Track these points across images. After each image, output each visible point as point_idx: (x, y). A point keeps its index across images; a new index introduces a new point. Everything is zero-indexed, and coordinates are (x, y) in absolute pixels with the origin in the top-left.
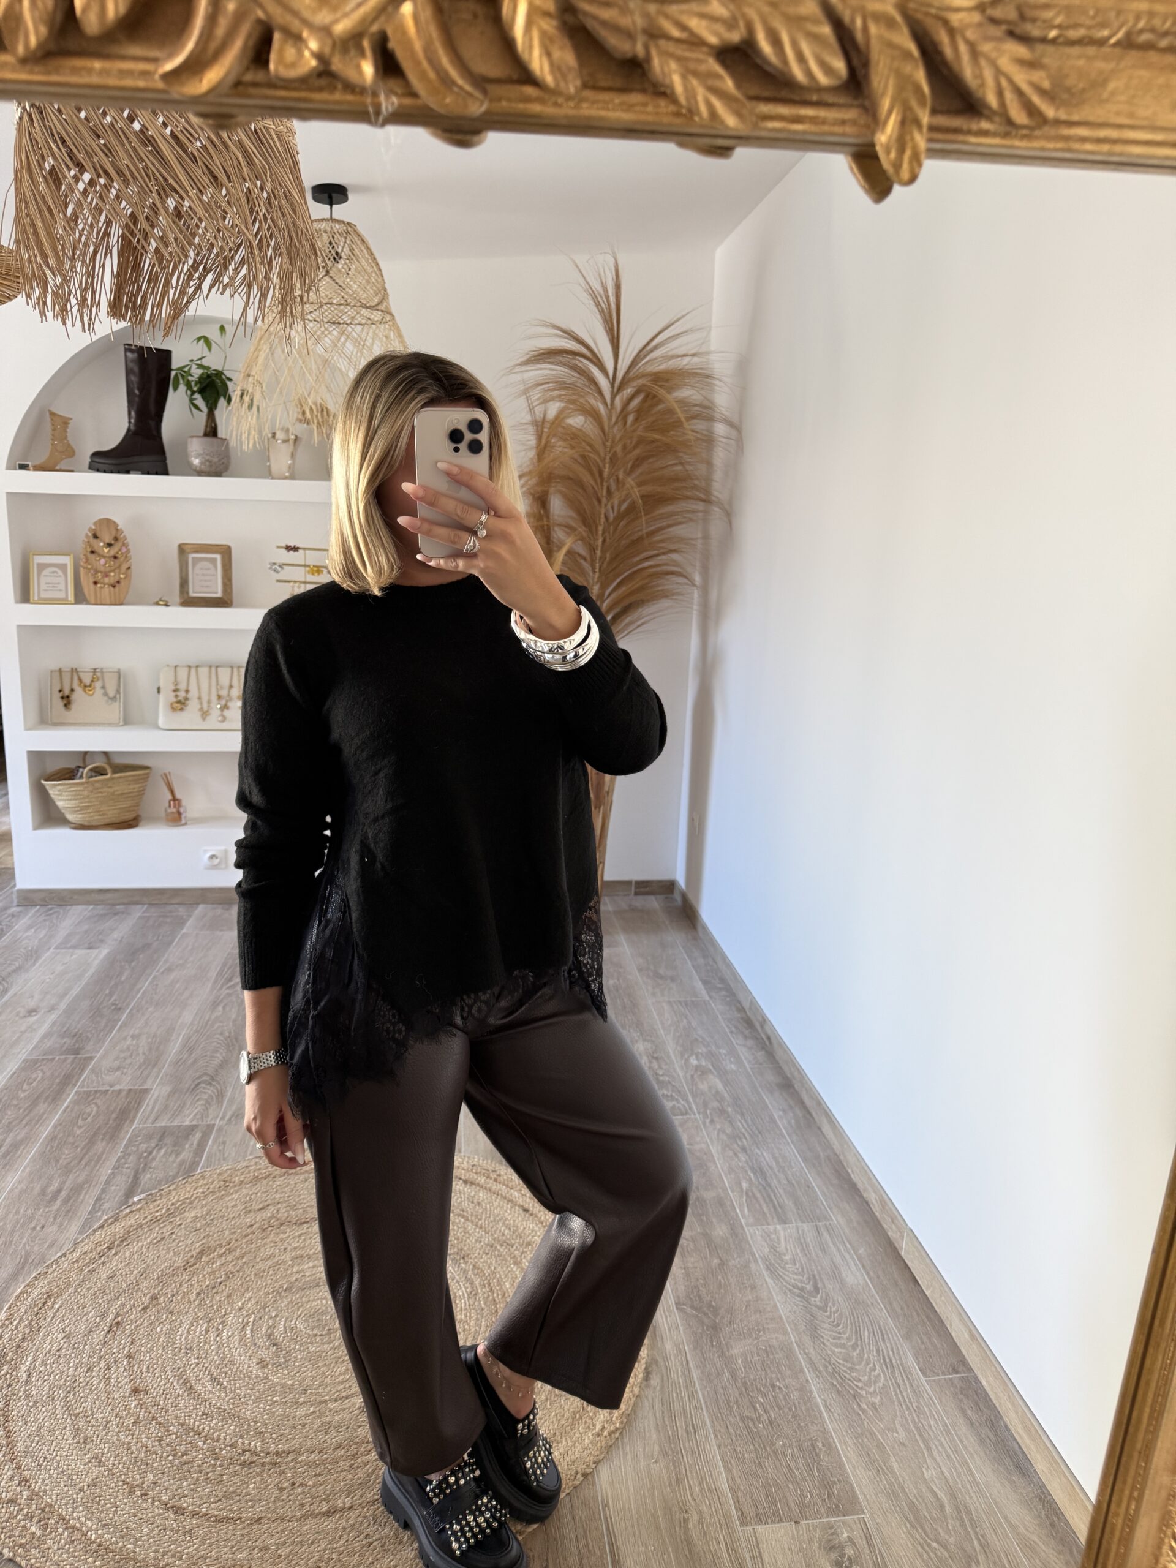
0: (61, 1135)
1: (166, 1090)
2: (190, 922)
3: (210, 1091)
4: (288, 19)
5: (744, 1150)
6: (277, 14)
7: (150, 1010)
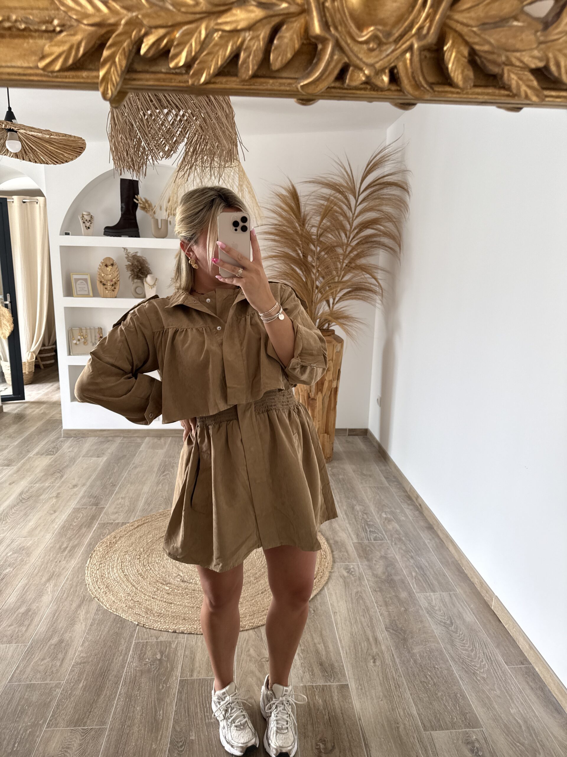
2: (142, 446)
4: (358, 62)
5: (412, 557)
6: (354, 59)
7: (129, 485)
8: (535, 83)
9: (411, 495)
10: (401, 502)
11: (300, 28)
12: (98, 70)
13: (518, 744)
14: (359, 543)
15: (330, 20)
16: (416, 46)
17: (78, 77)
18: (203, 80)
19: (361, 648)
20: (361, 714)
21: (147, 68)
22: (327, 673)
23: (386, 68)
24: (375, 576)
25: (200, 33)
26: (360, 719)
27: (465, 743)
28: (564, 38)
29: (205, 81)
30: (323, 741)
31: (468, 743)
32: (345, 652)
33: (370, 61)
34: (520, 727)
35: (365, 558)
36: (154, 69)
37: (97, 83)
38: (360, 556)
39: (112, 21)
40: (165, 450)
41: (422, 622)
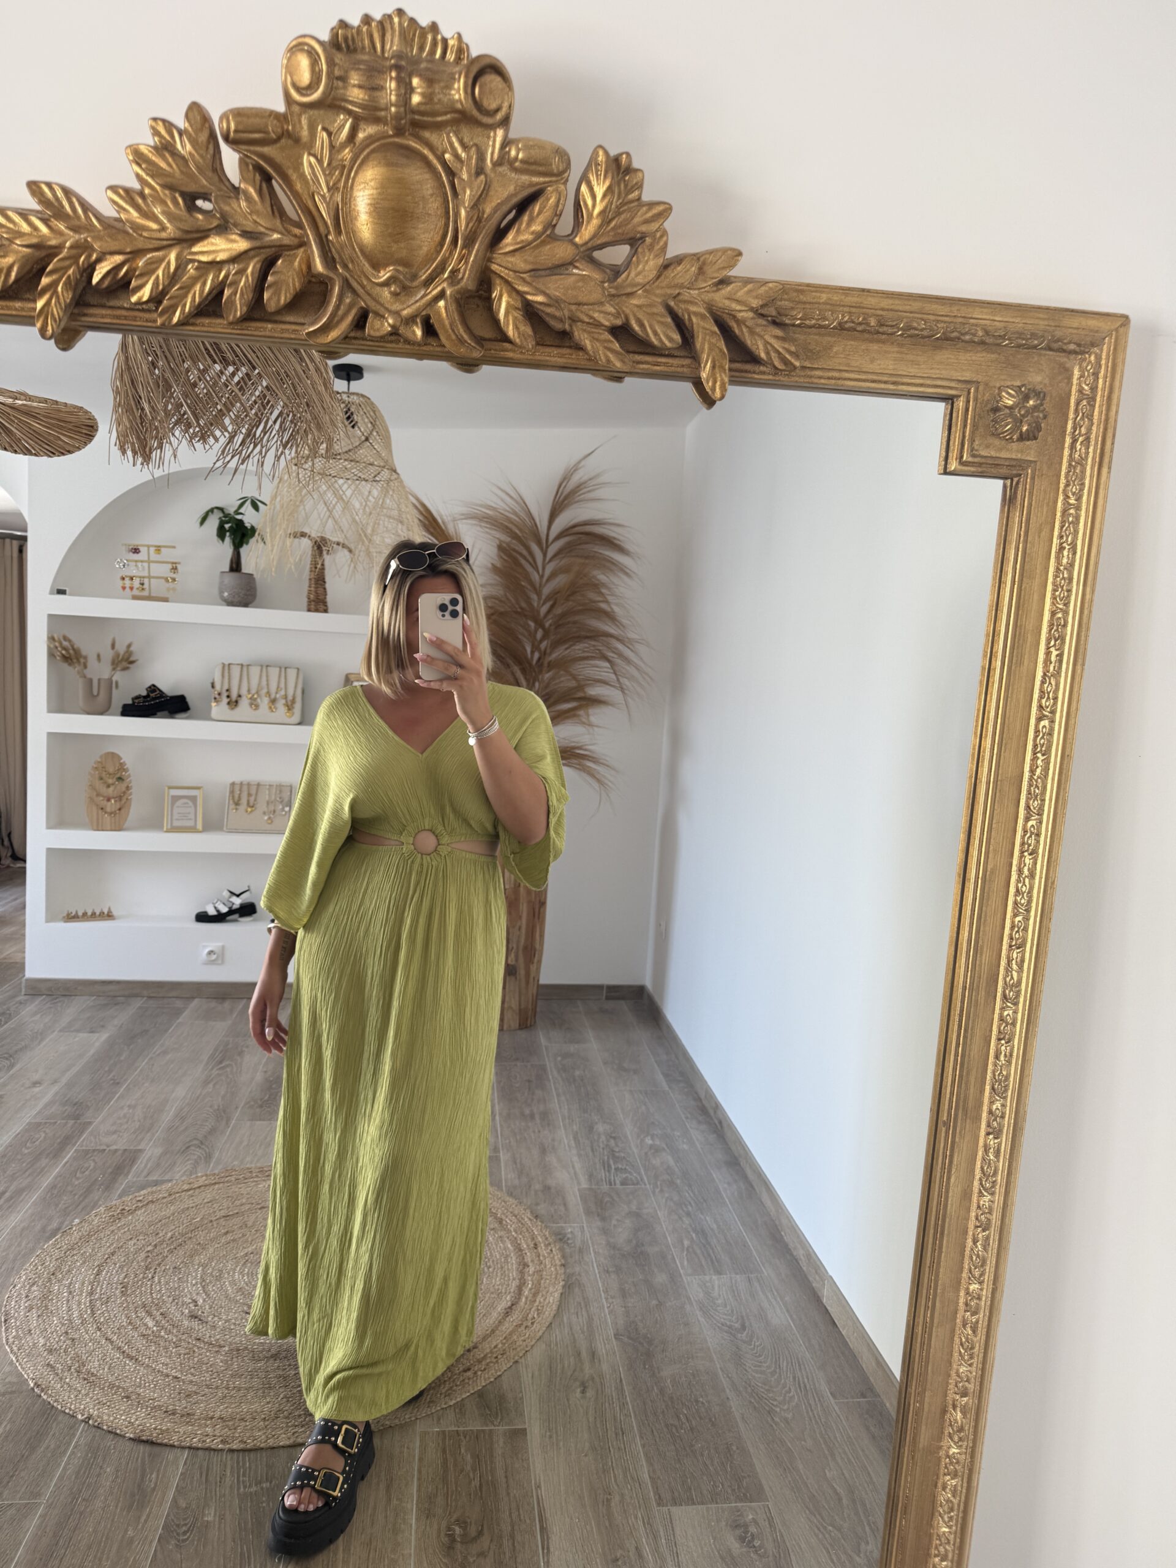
0: (61, 1184)
1: (158, 1151)
2: (184, 1014)
3: (198, 1152)
4: (378, 308)
5: (688, 1214)
6: (372, 305)
7: (146, 1085)
8: (616, 346)
9: (707, 1105)
10: (687, 1118)
11: (300, 263)
12: (35, 301)
13: (830, 1528)
14: (590, 1189)
15: (336, 256)
16: (448, 292)
17: (9, 308)
18: (175, 320)
19: (563, 1367)
20: (542, 1478)
21: (104, 301)
22: (490, 1411)
23: (416, 316)
24: (612, 1246)
25: (169, 263)
26: (539, 1487)
27: (731, 1526)
28: (640, 292)
29: (179, 321)
30: (463, 1523)
31: (736, 1526)
32: (530, 1375)
33: (396, 307)
34: (840, 1499)
35: (598, 1215)
36: (111, 303)
37: (33, 317)
38: (588, 1212)
39: (53, 242)
40: (230, 1022)
41: (686, 1324)
